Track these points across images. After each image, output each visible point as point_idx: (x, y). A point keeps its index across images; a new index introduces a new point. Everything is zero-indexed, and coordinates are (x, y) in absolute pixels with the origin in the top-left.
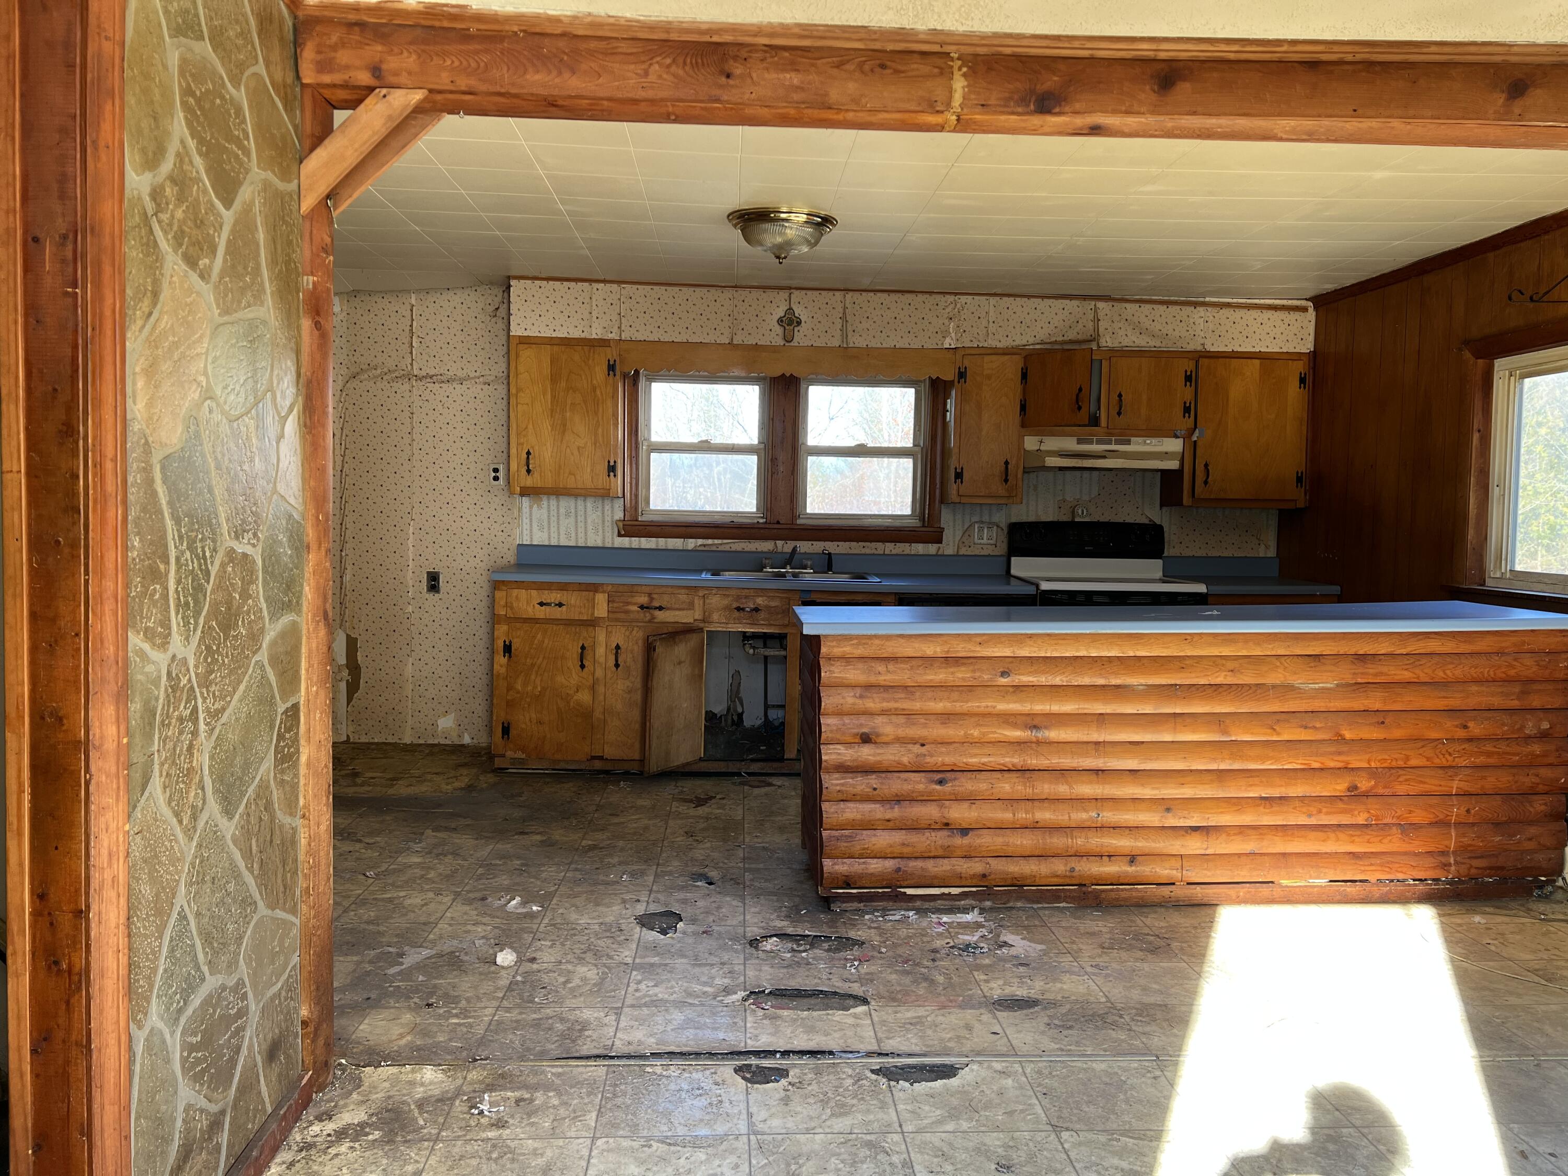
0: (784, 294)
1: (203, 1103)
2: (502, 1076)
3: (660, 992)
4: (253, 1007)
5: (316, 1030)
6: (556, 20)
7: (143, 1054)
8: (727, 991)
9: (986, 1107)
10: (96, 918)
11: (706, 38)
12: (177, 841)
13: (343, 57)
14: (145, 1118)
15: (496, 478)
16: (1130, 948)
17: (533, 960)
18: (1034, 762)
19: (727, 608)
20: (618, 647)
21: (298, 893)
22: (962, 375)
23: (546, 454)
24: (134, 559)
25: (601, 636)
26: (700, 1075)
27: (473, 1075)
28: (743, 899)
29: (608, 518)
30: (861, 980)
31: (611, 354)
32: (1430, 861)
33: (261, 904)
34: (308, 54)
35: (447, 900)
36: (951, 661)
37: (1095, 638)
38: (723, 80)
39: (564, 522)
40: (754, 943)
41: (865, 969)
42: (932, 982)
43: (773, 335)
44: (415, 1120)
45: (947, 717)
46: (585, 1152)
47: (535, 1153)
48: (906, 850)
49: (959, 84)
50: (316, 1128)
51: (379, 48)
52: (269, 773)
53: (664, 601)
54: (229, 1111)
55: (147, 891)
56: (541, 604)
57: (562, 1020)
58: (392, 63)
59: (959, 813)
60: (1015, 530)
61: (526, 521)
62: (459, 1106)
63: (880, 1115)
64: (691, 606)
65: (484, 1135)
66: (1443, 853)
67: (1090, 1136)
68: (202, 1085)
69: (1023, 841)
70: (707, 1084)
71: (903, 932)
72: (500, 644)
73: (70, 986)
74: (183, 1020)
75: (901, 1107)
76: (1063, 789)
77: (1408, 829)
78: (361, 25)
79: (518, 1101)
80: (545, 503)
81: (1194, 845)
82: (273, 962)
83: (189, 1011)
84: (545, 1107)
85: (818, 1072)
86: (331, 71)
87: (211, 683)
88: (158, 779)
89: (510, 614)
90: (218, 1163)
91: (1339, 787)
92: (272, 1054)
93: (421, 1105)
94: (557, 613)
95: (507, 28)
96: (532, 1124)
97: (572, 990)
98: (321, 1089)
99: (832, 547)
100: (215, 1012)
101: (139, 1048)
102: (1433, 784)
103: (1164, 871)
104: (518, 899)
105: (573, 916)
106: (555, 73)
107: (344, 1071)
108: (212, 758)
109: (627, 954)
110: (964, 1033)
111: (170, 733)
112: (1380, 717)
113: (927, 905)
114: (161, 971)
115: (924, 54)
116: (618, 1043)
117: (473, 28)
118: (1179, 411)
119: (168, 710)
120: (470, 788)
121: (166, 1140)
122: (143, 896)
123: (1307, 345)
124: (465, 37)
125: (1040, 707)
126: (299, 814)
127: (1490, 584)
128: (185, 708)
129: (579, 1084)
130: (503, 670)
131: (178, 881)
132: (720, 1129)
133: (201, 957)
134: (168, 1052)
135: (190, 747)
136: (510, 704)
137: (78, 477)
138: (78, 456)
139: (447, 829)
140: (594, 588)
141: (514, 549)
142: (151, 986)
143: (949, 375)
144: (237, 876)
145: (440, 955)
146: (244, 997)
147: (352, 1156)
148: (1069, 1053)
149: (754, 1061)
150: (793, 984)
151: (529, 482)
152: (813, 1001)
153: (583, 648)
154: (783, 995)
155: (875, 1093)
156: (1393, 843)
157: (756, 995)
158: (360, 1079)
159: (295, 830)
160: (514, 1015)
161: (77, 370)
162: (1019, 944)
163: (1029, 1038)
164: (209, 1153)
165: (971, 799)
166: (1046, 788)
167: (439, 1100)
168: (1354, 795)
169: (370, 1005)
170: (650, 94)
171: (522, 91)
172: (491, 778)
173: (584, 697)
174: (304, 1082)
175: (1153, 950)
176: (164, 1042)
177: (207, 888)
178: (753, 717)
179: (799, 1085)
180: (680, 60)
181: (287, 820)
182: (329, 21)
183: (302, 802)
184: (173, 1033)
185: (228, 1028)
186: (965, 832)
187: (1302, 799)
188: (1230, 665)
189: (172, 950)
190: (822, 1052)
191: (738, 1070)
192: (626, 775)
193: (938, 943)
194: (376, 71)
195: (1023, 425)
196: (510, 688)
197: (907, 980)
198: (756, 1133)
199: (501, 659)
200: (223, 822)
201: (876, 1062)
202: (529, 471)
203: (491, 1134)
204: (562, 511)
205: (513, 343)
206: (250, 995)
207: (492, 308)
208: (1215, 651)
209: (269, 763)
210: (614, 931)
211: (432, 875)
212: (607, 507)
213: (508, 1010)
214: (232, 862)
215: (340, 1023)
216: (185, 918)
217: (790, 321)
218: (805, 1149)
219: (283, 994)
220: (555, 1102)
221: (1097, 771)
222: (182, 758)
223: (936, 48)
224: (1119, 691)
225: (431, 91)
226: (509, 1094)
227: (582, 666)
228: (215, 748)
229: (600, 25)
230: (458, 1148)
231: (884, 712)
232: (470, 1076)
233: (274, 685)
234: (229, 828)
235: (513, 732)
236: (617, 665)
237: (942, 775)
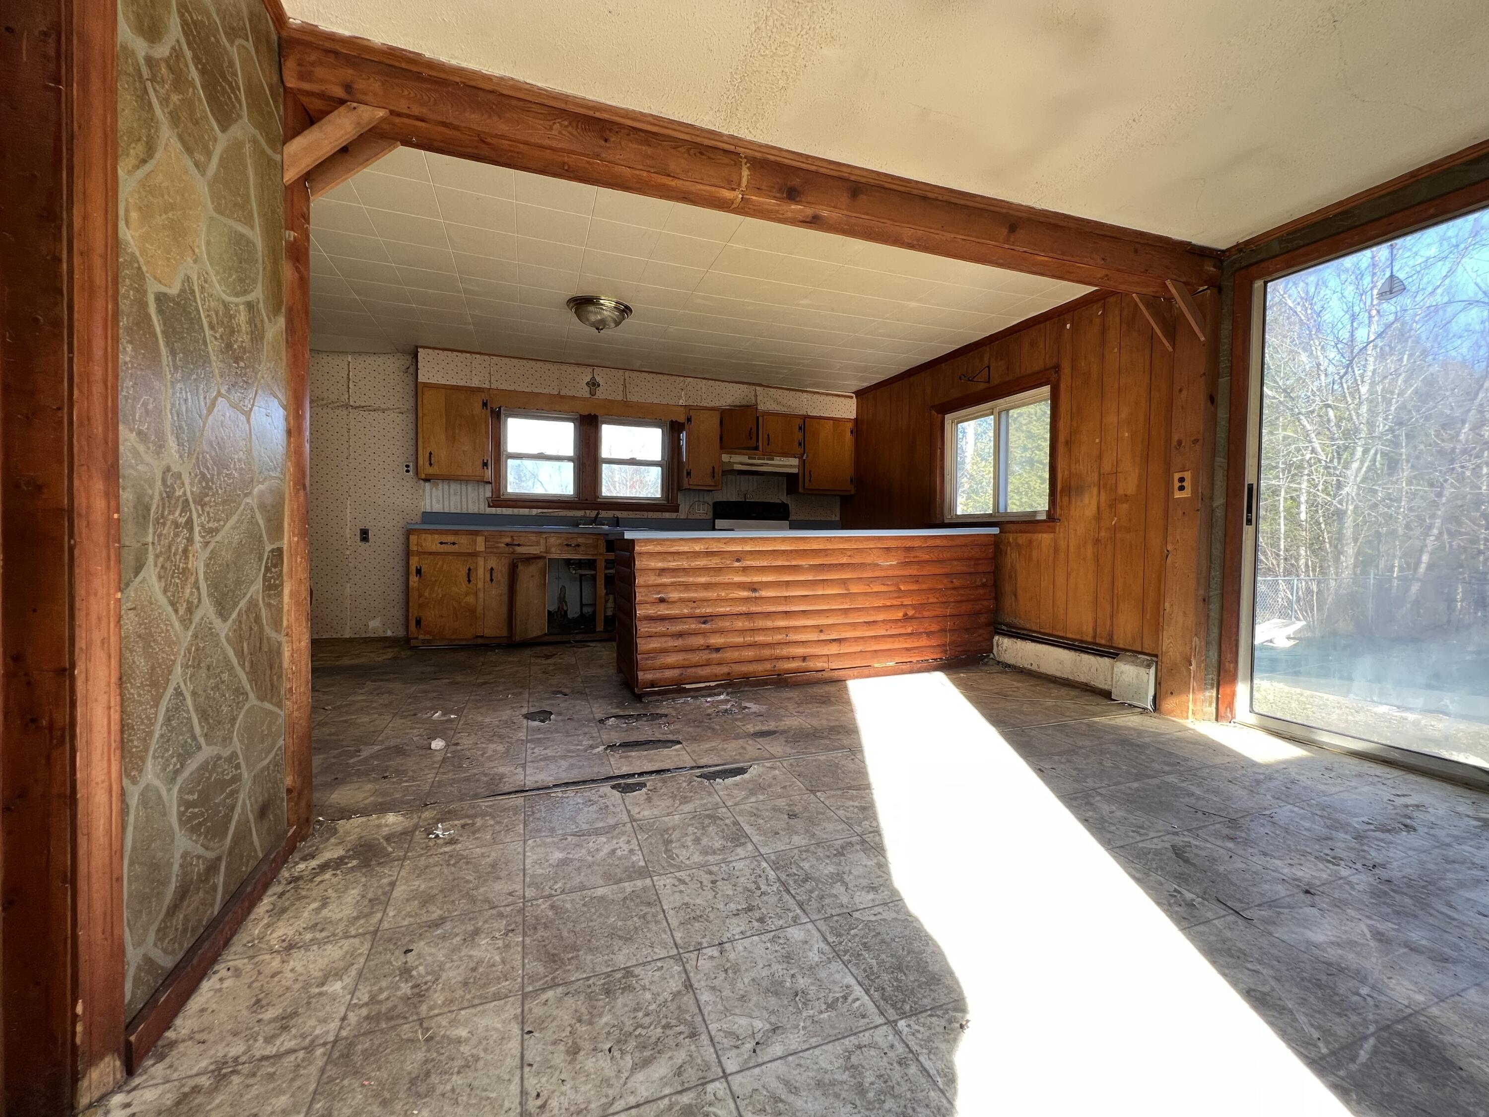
0: (590, 369)
1: (200, 850)
2: (449, 812)
3: (549, 752)
4: (245, 775)
5: (300, 794)
6: (488, 78)
7: (137, 807)
8: (592, 747)
9: (770, 786)
10: (83, 676)
11: (591, 113)
12: (172, 626)
13: (320, 72)
14: (140, 864)
15: (408, 471)
16: (811, 703)
17: (457, 744)
18: (754, 609)
19: (560, 545)
20: (492, 569)
21: (283, 692)
22: (689, 420)
23: (442, 454)
24: (126, 363)
25: (481, 561)
26: (591, 793)
27: (427, 814)
28: (587, 701)
29: (481, 496)
30: (671, 733)
31: (485, 396)
32: (939, 650)
33: (252, 696)
34: (290, 65)
35: (389, 717)
36: (709, 554)
37: (784, 539)
38: (603, 143)
39: (453, 498)
40: (601, 721)
41: (672, 727)
42: (714, 729)
43: (584, 392)
44: (385, 848)
45: (707, 586)
46: (520, 850)
47: (483, 855)
48: (686, 663)
49: (745, 173)
50: (302, 866)
51: (350, 71)
52: (258, 593)
53: (522, 540)
54: (225, 857)
55: (141, 663)
56: (441, 543)
57: (485, 775)
58: (360, 85)
59: (716, 640)
60: (716, 505)
61: (428, 497)
62: (419, 835)
63: (710, 799)
64: (538, 543)
65: (442, 850)
66: (944, 645)
67: (832, 792)
68: (199, 836)
69: (749, 653)
70: (595, 798)
71: (688, 708)
72: (413, 569)
73: (51, 741)
74: (180, 780)
75: (721, 793)
76: (769, 624)
77: (929, 634)
78: (336, 53)
79: (463, 826)
80: (440, 486)
81: (834, 649)
82: (262, 742)
83: (186, 773)
84: (484, 827)
85: (664, 781)
86: (310, 81)
87: (205, 504)
88: (152, 567)
89: (420, 550)
90: (214, 899)
91: (900, 615)
92: (263, 812)
93: (388, 839)
94: (455, 548)
95: (451, 78)
96: (477, 838)
97: (489, 758)
98: (304, 838)
99: (618, 514)
100: (211, 776)
101: (133, 801)
102: (939, 611)
103: (820, 665)
104: (439, 713)
105: (480, 719)
106: (486, 116)
107: (321, 825)
108: (207, 566)
109: (522, 735)
110: (742, 751)
111: (165, 532)
112: (916, 579)
113: (697, 694)
114: (157, 735)
115: (725, 151)
116: (527, 783)
117: (426, 72)
118: (797, 444)
119: (163, 512)
120: (395, 658)
121: (164, 883)
122: (138, 667)
123: (853, 416)
124: (418, 77)
125: (756, 579)
126: (284, 633)
127: (946, 521)
128: (180, 515)
129: (508, 809)
130: (416, 585)
131: (174, 661)
132: (611, 821)
133: (197, 730)
134: (164, 806)
135: (185, 551)
136: (421, 606)
137: (60, 261)
138: (61, 241)
139: (382, 680)
140: (477, 533)
141: (420, 515)
142: (146, 750)
143: (682, 419)
144: (231, 669)
145: (387, 749)
146: (238, 766)
147: (335, 880)
148: (803, 753)
149: (622, 781)
150: (632, 739)
151: (430, 470)
152: (647, 747)
153: (469, 570)
154: (626, 745)
155: (704, 788)
156: (923, 642)
157: (611, 747)
158: (336, 829)
159: (280, 644)
160: (450, 776)
161: (61, 161)
162: (754, 707)
163: (779, 749)
164: (207, 892)
165: (721, 632)
166: (760, 623)
167: (402, 834)
168: (906, 618)
169: (337, 782)
170: (554, 144)
171: (462, 124)
172: (409, 653)
173: (470, 599)
174: (290, 833)
175: (824, 703)
176: (160, 797)
177: (203, 673)
178: (573, 611)
179: (654, 790)
180: (574, 124)
181: (273, 635)
182: (309, 44)
183: (285, 623)
184: (169, 790)
185: (223, 791)
186: (718, 650)
187: (883, 621)
188: (849, 553)
189: (168, 720)
190: (663, 771)
191: (613, 787)
192: (499, 646)
193: (709, 711)
194: (348, 88)
195: (721, 448)
196: (420, 597)
197: (699, 730)
198: (635, 820)
199: (414, 579)
200: (217, 623)
201: (698, 772)
202: (431, 464)
203: (446, 849)
204: (452, 491)
205: (420, 388)
206: (243, 766)
207: (404, 368)
208: (841, 546)
209: (256, 588)
210: (510, 724)
211: (375, 705)
212: (481, 490)
213: (444, 773)
214: (226, 657)
215: (316, 795)
216: (181, 694)
217: (593, 384)
218: (670, 825)
219: (271, 767)
220: (492, 822)
221: (786, 612)
222: (178, 557)
223: (732, 148)
224: (796, 568)
225: (392, 112)
226: (456, 822)
227: (469, 581)
228: (210, 559)
229: (520, 89)
230: (422, 862)
231: (672, 584)
232: (424, 816)
233: (262, 526)
234: (223, 629)
235: (423, 623)
236: (492, 580)
237: (705, 619)
